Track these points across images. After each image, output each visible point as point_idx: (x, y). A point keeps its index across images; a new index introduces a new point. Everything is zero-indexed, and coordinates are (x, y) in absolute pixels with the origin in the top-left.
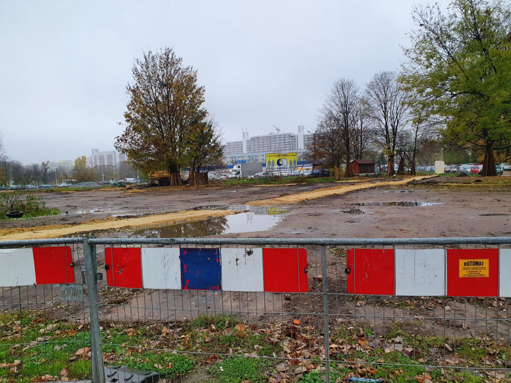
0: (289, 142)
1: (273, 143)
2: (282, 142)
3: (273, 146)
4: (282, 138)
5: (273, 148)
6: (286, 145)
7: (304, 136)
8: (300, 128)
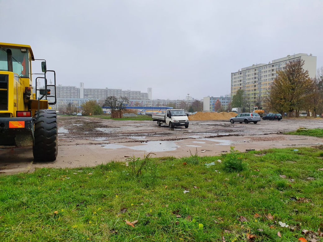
0: (74, 92)
1: (61, 92)
2: (69, 92)
3: (62, 94)
4: (69, 89)
5: (61, 95)
6: (72, 94)
7: (84, 89)
8: (81, 84)
